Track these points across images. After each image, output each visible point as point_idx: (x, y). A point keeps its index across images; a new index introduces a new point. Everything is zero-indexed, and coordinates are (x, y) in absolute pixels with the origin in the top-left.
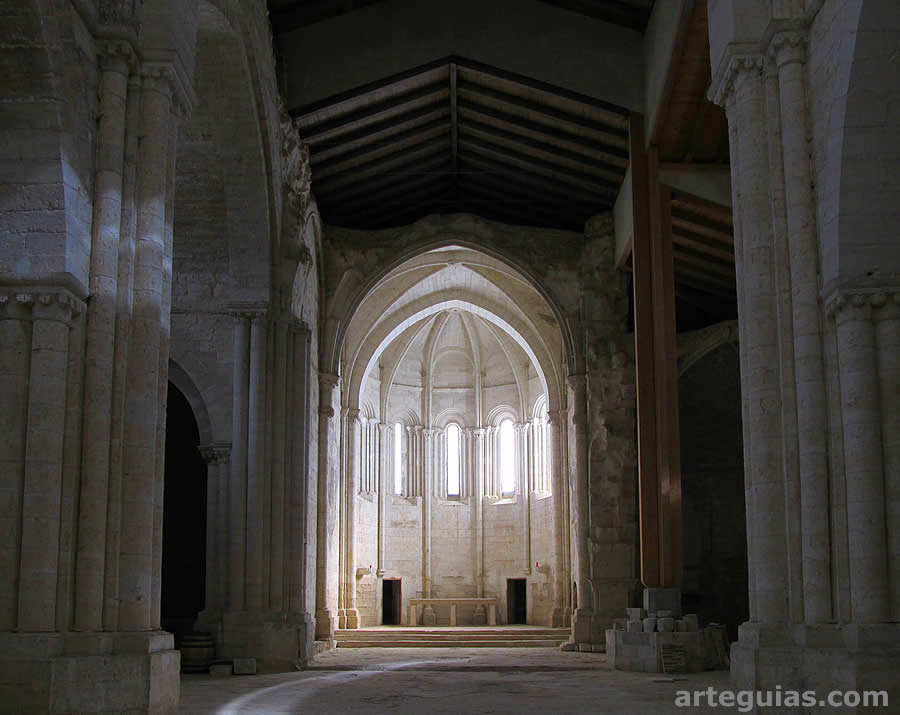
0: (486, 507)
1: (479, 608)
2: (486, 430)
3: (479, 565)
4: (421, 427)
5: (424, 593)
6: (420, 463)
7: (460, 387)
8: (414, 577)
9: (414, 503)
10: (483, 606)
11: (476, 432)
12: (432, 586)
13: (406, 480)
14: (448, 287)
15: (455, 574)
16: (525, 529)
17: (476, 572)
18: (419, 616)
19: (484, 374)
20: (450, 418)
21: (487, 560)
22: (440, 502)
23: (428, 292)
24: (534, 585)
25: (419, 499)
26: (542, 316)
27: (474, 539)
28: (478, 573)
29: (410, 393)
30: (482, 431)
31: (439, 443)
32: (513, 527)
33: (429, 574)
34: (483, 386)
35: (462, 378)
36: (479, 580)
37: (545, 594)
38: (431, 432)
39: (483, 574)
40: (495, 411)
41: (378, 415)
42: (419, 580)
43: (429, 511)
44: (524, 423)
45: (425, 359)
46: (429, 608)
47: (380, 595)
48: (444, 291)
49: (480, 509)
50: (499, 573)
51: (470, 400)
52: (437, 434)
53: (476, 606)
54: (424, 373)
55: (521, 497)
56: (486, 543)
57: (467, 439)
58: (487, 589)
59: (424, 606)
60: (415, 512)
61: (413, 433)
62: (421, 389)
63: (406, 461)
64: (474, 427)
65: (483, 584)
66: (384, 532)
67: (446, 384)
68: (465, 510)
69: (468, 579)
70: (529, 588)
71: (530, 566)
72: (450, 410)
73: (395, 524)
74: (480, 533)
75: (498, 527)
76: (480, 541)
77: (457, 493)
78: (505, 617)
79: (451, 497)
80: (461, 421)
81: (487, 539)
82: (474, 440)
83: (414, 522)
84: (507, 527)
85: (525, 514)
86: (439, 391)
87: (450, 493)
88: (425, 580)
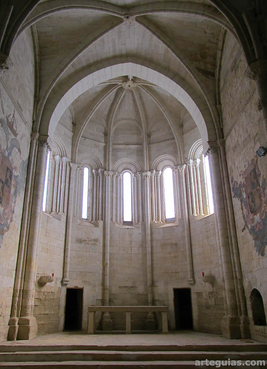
0: (153, 230)
1: (150, 314)
2: (152, 173)
3: (149, 276)
4: (103, 170)
5: (103, 302)
6: (102, 196)
7: (132, 144)
8: (95, 286)
9: (96, 225)
10: (154, 313)
11: (144, 174)
12: (110, 294)
13: (91, 209)
14: (124, 52)
15: (129, 284)
16: (187, 246)
17: (146, 282)
18: (97, 321)
19: (149, 136)
20: (125, 166)
21: (156, 272)
22: (117, 225)
23: (108, 56)
24: (199, 294)
25: (101, 223)
26: (199, 70)
27: (145, 255)
28: (149, 283)
29: (96, 146)
30: (149, 173)
31: (117, 183)
32: (176, 244)
33: (108, 283)
34: (149, 143)
35: (134, 138)
36: (150, 289)
37: (212, 302)
38: (111, 173)
39: (153, 284)
40: (158, 160)
41: (69, 155)
42: (99, 290)
43: (108, 231)
44: (182, 165)
45: (107, 125)
46: (107, 314)
47: (63, 302)
48: (121, 56)
49: (148, 231)
50: (166, 283)
51: (140, 152)
52: (115, 176)
53: (148, 313)
54: (106, 134)
55: (182, 219)
56: (155, 258)
57: (137, 181)
58: (156, 298)
59: (103, 313)
60: (97, 233)
61: (97, 175)
62: (104, 144)
63: (91, 195)
64: (142, 171)
65: (153, 293)
66: (69, 247)
67: (122, 142)
68: (137, 232)
69: (141, 289)
70: (194, 297)
71: (193, 277)
72: (125, 160)
73: (80, 241)
74: (149, 249)
75: (163, 245)
76: (149, 257)
77: (131, 220)
78: (173, 324)
79: (126, 223)
80: (133, 168)
81: (155, 255)
82: (143, 181)
83: (96, 240)
84: (172, 244)
85: (186, 233)
86: (117, 146)
87: (125, 220)
88: (104, 289)
